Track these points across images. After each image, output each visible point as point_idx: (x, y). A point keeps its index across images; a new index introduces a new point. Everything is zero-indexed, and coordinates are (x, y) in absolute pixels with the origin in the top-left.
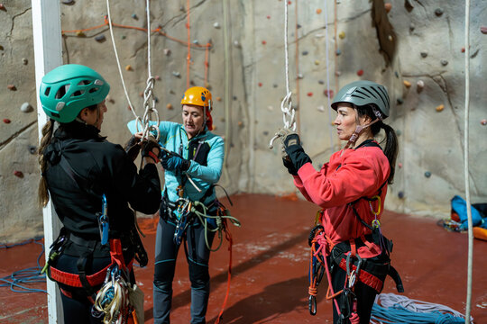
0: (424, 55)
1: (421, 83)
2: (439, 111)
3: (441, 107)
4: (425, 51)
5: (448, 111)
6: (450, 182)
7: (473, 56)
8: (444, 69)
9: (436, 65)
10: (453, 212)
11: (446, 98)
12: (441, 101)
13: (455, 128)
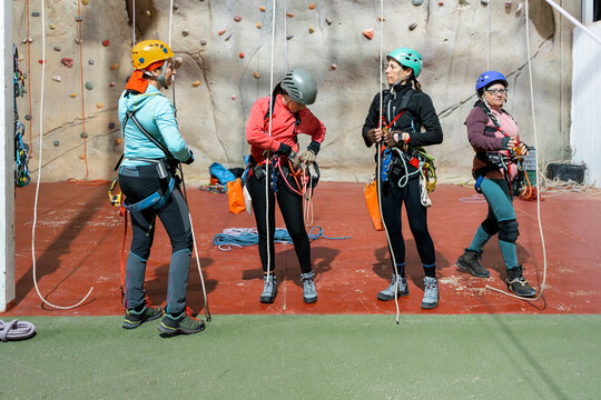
0: (185, 34)
1: (180, 59)
2: (195, 86)
3: (198, 82)
4: (186, 30)
5: (203, 87)
6: (205, 152)
7: (227, 40)
8: (202, 48)
9: (196, 44)
10: (213, 177)
11: (202, 75)
12: (198, 77)
13: (209, 101)
